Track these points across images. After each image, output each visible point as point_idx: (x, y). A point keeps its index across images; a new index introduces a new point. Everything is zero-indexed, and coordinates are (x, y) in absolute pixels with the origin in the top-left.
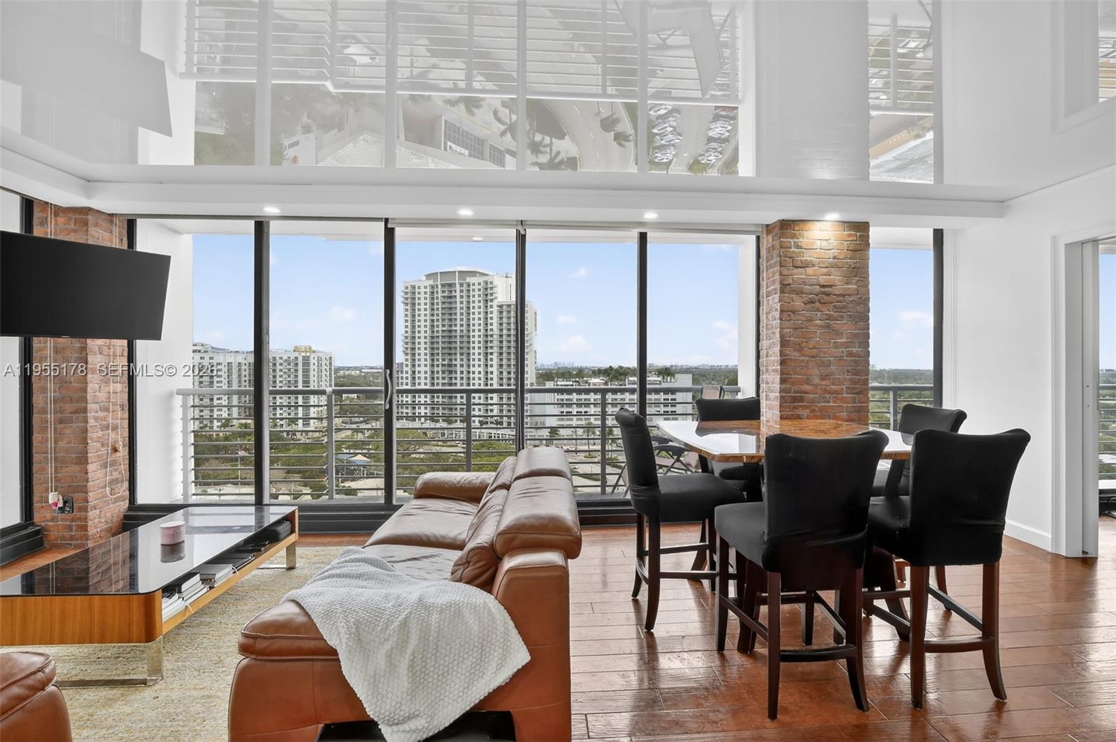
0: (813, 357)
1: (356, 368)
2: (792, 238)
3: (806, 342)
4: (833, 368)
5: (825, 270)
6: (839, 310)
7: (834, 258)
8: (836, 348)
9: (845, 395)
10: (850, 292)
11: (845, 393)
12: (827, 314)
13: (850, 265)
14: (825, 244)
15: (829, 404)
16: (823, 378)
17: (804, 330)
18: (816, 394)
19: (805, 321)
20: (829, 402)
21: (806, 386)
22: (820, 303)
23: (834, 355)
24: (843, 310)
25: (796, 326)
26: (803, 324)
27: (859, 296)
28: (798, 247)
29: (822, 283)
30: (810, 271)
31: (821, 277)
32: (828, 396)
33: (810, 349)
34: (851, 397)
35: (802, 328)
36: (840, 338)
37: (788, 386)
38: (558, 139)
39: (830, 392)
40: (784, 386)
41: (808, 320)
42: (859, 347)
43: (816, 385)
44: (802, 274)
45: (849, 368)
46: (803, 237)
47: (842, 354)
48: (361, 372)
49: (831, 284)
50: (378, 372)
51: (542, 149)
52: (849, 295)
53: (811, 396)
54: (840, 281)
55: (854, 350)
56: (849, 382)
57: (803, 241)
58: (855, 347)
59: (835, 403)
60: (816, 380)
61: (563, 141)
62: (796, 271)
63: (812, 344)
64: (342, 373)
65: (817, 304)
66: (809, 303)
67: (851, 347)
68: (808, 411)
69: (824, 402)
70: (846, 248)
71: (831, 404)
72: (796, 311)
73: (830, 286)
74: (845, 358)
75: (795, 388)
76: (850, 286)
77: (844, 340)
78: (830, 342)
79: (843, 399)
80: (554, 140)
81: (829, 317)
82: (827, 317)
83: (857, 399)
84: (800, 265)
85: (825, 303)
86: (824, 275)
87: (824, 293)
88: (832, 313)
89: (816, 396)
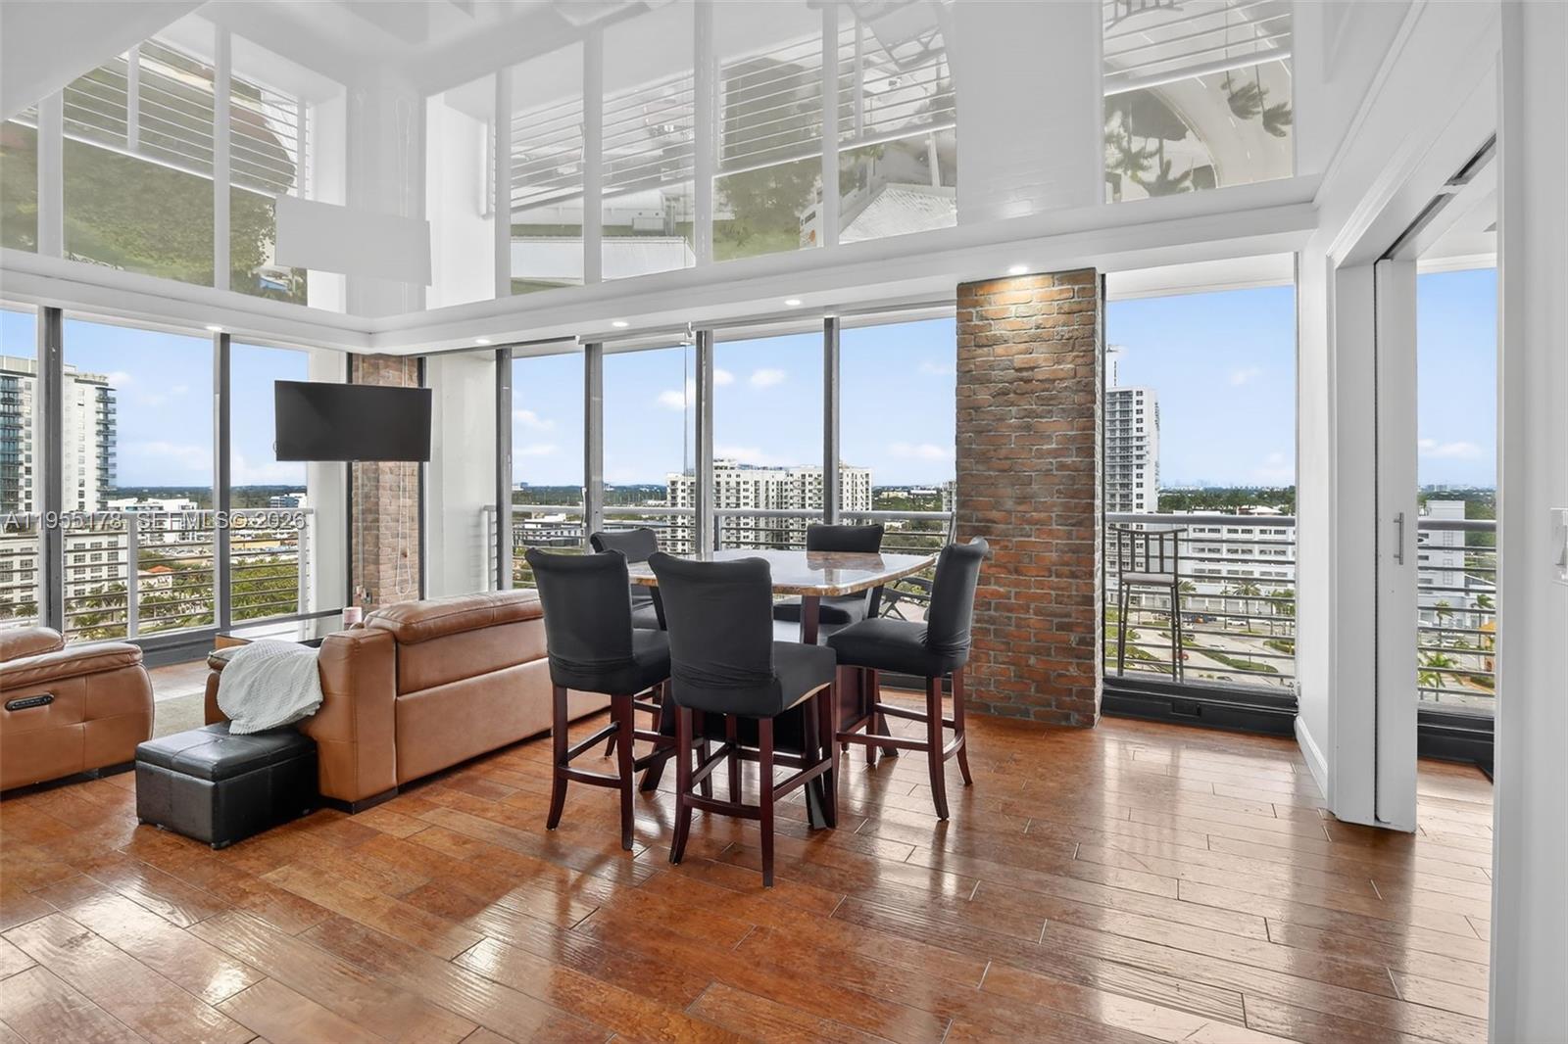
0: (1005, 471)
1: (904, 489)
2: (975, 307)
3: (995, 450)
4: (1035, 487)
5: (1023, 346)
6: (1045, 403)
7: (1038, 327)
8: (1039, 458)
9: (1055, 527)
10: (1061, 375)
11: (1054, 523)
12: (1026, 410)
13: (1062, 336)
14: (1023, 310)
15: (1029, 539)
16: (1022, 500)
17: (992, 433)
18: (1010, 523)
19: (993, 421)
20: (1030, 536)
21: (994, 512)
22: (1015, 393)
23: (1038, 468)
24: (1051, 402)
25: (979, 429)
26: (991, 425)
27: (1078, 379)
28: (982, 318)
29: (1017, 365)
30: (999, 349)
31: (1016, 356)
32: (1027, 527)
33: (1000, 459)
34: (1064, 530)
35: (990, 431)
36: (1048, 443)
37: (967, 512)
38: (1174, 139)
39: (1029, 522)
40: (962, 512)
41: (998, 420)
42: (1076, 457)
43: (1009, 512)
44: (989, 355)
45: (1061, 487)
46: (990, 304)
47: (1050, 467)
48: (909, 493)
49: (1032, 365)
50: (932, 495)
51: (1145, 162)
52: (1061, 380)
53: (1002, 526)
54: (1045, 360)
55: (1069, 460)
56: (1061, 509)
57: (990, 309)
58: (1071, 456)
59: (1039, 538)
60: (1009, 504)
61: (1183, 141)
62: (979, 351)
63: (1003, 453)
64: (885, 494)
65: (1012, 395)
66: (999, 394)
67: (1064, 456)
68: (997, 547)
69: (1022, 536)
70: (1056, 311)
71: (1033, 539)
72: (979, 408)
73: (1032, 369)
74: (1055, 473)
75: (980, 515)
76: (1062, 367)
77: (1054, 446)
78: (1031, 449)
79: (1050, 533)
80: (1165, 141)
81: (1030, 414)
82: (1026, 413)
83: (1074, 533)
84: (985, 342)
85: (1023, 394)
86: (1021, 354)
87: (1021, 379)
88: (1034, 407)
89: (1010, 526)
